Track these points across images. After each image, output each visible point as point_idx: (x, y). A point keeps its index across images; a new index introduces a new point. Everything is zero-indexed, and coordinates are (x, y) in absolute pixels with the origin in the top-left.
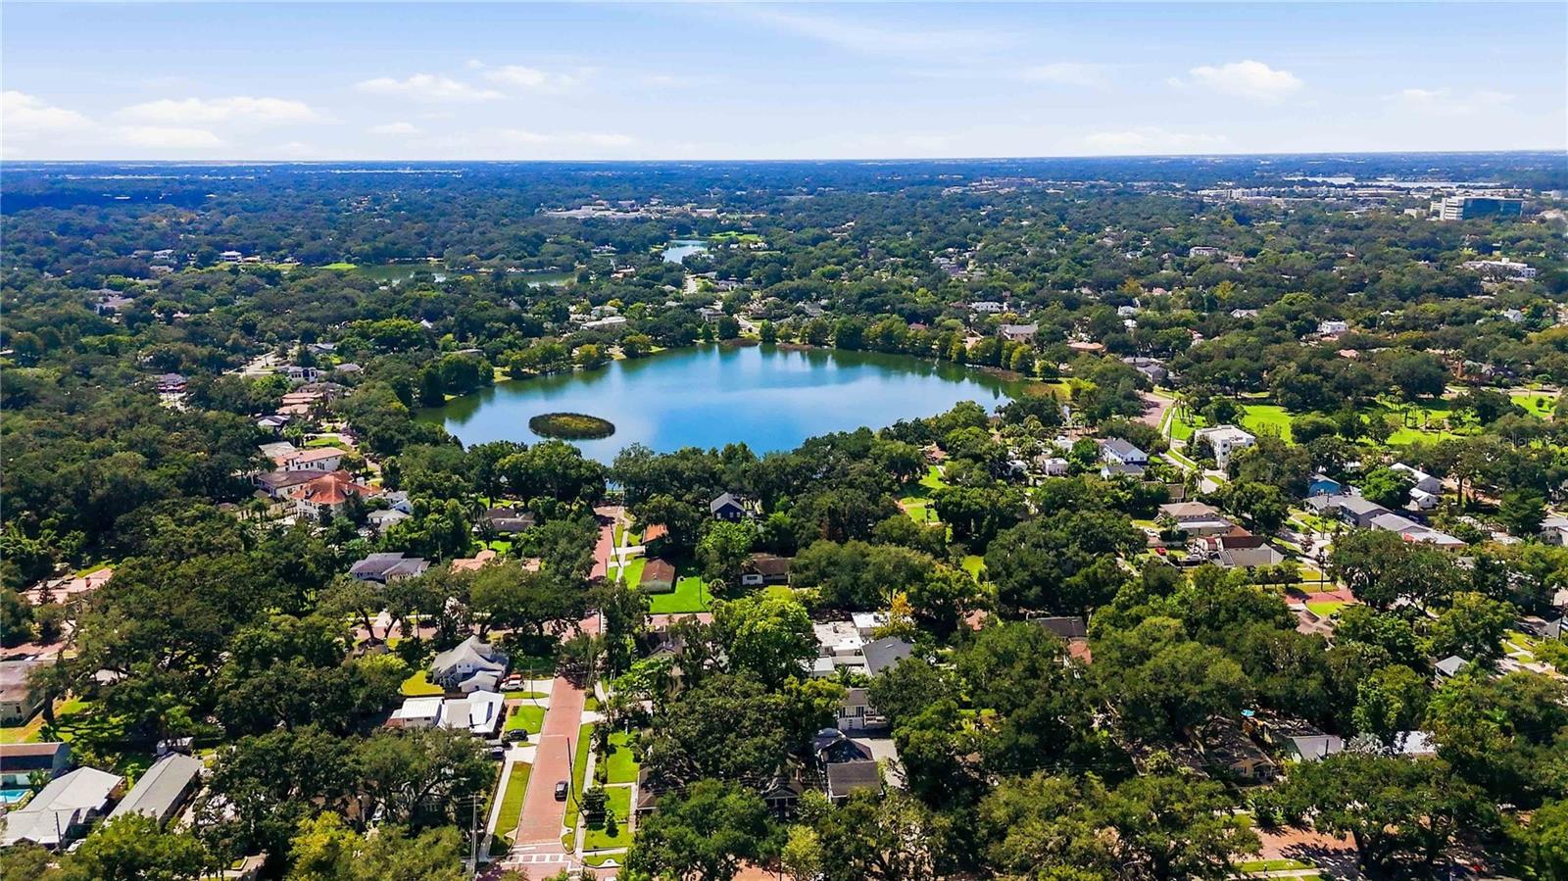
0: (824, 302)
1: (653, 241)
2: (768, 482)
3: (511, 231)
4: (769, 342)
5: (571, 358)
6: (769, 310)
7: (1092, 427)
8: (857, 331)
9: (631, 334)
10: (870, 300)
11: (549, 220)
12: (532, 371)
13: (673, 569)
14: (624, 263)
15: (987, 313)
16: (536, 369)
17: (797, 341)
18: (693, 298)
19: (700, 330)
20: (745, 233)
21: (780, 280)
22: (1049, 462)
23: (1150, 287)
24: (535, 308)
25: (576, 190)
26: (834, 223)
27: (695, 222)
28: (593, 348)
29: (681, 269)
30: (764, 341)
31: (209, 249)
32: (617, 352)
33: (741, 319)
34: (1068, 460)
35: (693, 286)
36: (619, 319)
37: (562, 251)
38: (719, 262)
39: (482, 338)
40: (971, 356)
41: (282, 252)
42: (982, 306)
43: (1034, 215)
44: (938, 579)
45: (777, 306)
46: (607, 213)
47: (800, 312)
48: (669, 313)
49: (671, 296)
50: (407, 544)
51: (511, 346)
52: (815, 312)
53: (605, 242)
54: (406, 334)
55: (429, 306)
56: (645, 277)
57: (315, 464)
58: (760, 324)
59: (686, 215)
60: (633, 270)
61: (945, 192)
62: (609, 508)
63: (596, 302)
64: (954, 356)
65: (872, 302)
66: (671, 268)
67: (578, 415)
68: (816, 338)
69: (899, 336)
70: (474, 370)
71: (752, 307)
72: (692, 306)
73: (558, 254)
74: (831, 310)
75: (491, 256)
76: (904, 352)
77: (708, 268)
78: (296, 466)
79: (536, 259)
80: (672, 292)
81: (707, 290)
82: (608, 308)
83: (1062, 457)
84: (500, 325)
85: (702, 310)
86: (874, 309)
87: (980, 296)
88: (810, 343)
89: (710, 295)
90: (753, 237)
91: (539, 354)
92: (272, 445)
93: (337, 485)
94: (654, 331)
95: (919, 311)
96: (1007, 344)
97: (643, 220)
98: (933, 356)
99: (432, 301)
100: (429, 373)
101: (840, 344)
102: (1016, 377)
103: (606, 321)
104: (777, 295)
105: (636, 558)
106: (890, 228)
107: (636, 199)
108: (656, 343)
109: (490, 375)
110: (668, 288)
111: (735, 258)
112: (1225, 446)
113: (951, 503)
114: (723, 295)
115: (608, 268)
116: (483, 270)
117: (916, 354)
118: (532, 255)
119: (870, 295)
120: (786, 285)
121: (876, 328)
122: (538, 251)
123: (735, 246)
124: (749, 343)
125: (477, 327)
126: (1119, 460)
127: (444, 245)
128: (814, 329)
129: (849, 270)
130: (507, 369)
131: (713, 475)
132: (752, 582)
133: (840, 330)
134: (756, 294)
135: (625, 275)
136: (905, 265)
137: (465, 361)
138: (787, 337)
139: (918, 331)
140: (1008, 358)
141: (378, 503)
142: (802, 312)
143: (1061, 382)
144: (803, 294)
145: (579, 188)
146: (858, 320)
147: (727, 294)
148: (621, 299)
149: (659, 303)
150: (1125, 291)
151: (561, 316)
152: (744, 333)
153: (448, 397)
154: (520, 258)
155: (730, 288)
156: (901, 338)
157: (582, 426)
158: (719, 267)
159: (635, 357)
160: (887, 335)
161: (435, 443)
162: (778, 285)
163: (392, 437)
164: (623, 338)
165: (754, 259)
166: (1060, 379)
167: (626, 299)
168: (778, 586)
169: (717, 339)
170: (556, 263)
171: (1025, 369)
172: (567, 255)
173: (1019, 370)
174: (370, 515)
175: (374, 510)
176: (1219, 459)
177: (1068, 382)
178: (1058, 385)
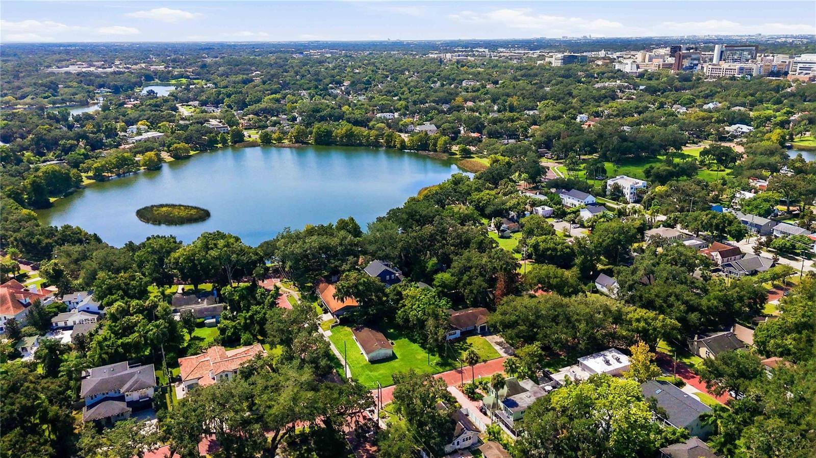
0: (284, 116)
4: (267, 143)
5: (136, 162)
8: (329, 133)
9: (175, 143)
12: (109, 175)
13: (381, 334)
16: (112, 173)
17: (286, 141)
18: (192, 118)
19: (219, 138)
20: (192, 79)
22: (540, 210)
23: (466, 102)
28: (150, 155)
29: (170, 100)
30: (263, 143)
32: (167, 156)
35: (185, 111)
36: (155, 134)
37: (77, 92)
40: (411, 145)
42: (384, 115)
45: (258, 120)
46: (90, 69)
47: (277, 123)
50: (120, 350)
51: (87, 157)
52: (285, 123)
53: (102, 86)
58: (255, 132)
59: (144, 69)
60: (137, 102)
61: (295, 56)
64: (398, 146)
66: (165, 100)
68: (299, 139)
70: (64, 176)
71: (241, 121)
72: (200, 122)
73: (75, 94)
75: (24, 97)
76: (361, 145)
77: (187, 99)
79: (61, 98)
81: (200, 113)
82: (140, 127)
84: (70, 142)
85: (205, 125)
88: (297, 142)
89: (202, 116)
90: (201, 82)
91: (114, 161)
95: (356, 119)
96: (432, 136)
98: (381, 146)
100: (34, 182)
101: (317, 142)
102: (445, 156)
103: (146, 135)
105: (333, 327)
108: (191, 148)
109: (79, 180)
110: (172, 112)
112: (632, 188)
115: (121, 101)
116: (19, 106)
118: (56, 95)
121: (339, 131)
122: (58, 92)
123: (193, 86)
124: (253, 145)
125: (52, 144)
126: (581, 204)
128: (298, 132)
129: (285, 97)
130: (91, 174)
132: (454, 336)
133: (317, 133)
135: (134, 105)
137: (60, 171)
138: (279, 139)
140: (435, 145)
142: (279, 123)
146: (326, 126)
148: (147, 120)
149: (174, 121)
150: (458, 103)
152: (247, 139)
153: (52, 200)
155: (212, 110)
157: (183, 213)
159: (180, 158)
160: (350, 135)
161: (80, 242)
163: (39, 241)
164: (169, 146)
165: (220, 92)
166: (472, 155)
167: (151, 120)
168: (473, 337)
169: (230, 144)
170: (75, 99)
171: (446, 150)
172: (82, 94)
173: (444, 152)
174: (54, 320)
175: (56, 314)
176: (628, 197)
177: (478, 157)
178: (471, 159)
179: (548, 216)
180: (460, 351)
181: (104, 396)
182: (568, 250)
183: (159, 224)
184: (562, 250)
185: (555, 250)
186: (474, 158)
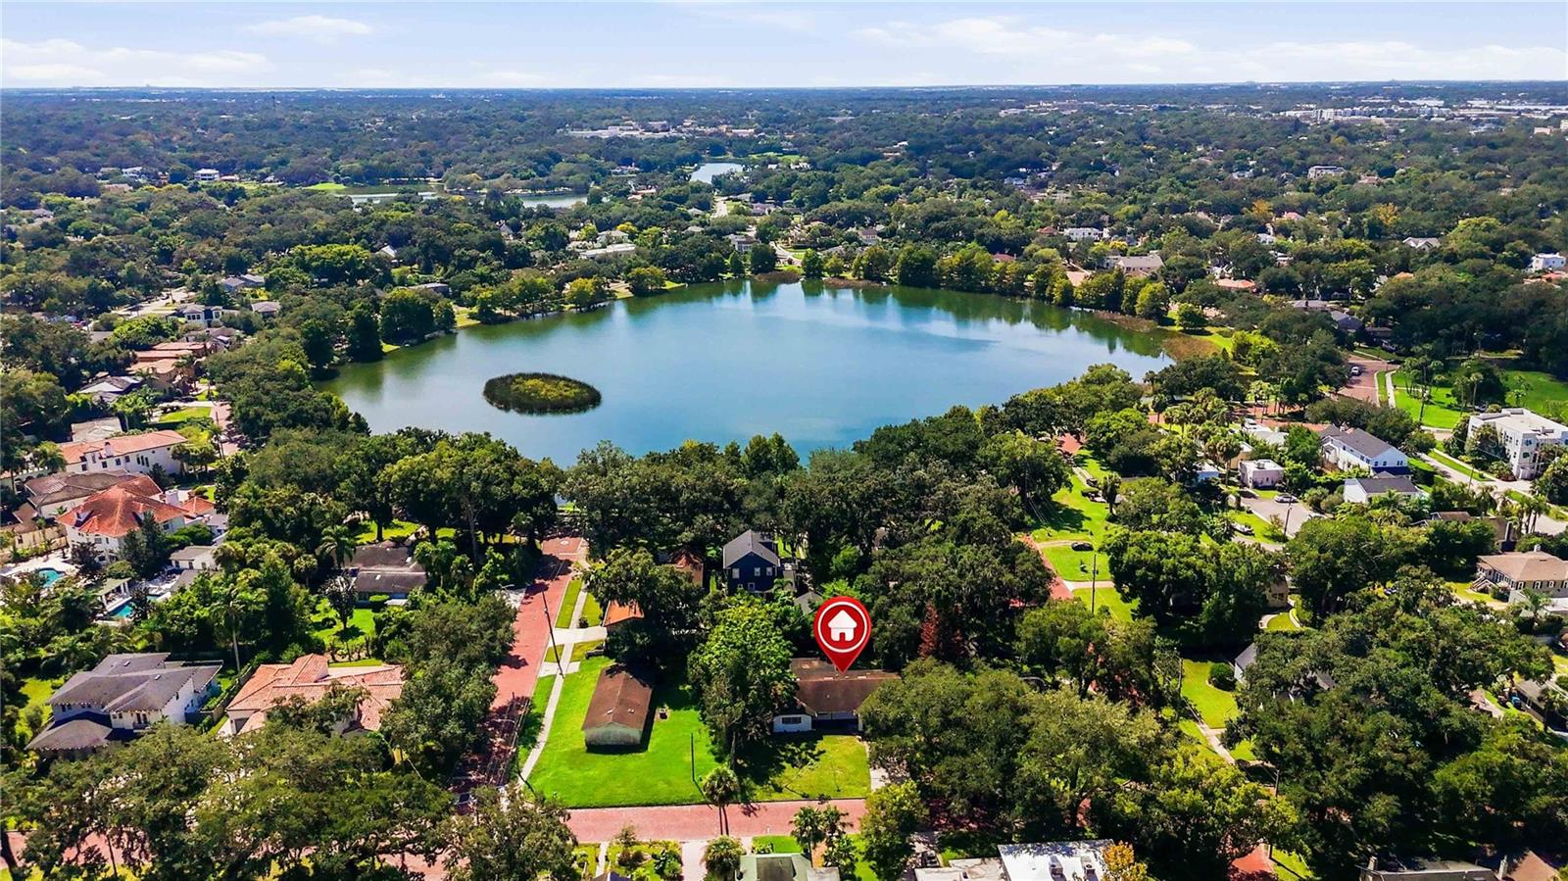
0: (880, 228)
1: (682, 161)
2: (820, 517)
3: (524, 149)
4: (814, 277)
5: (559, 296)
6: (814, 237)
7: (1291, 405)
8: (927, 263)
9: (639, 265)
10: (940, 224)
11: (570, 139)
12: (508, 313)
13: (648, 691)
14: (643, 182)
15: (1091, 242)
16: (513, 310)
17: (849, 275)
18: (722, 222)
19: (728, 262)
20: (785, 153)
21: (828, 202)
22: (1251, 467)
23: (1279, 213)
24: (530, 233)
25: (606, 111)
26: (884, 143)
27: (730, 143)
28: (588, 284)
29: (709, 190)
30: (808, 276)
31: (182, 166)
32: (622, 289)
33: (780, 248)
34: (1281, 464)
35: (722, 209)
36: (628, 247)
37: (577, 170)
38: (755, 181)
39: (450, 268)
40: (1080, 296)
41: (263, 170)
42: (1079, 233)
43: (1109, 134)
44: (1186, 783)
45: (824, 232)
46: (634, 133)
47: (851, 239)
48: (689, 240)
49: (696, 220)
51: (483, 279)
52: (871, 240)
53: (627, 162)
54: (351, 264)
55: (395, 228)
56: (667, 198)
57: (133, 459)
58: (802, 254)
59: (719, 134)
60: (653, 190)
61: (1002, 113)
62: (565, 542)
63: (603, 226)
64: (1057, 297)
65: (941, 228)
66: (698, 188)
67: (554, 377)
68: (873, 272)
69: (982, 271)
70: (426, 311)
71: (792, 233)
72: (720, 232)
73: (571, 173)
74: (890, 237)
75: (496, 176)
76: (988, 290)
77: (741, 189)
78: (99, 462)
79: (545, 179)
80: (697, 216)
81: (739, 213)
82: (617, 233)
83: (1268, 457)
84: (473, 252)
85: (731, 237)
86: (945, 236)
87: (1072, 221)
88: (866, 277)
89: (742, 218)
90: (793, 158)
91: (518, 290)
92: (88, 424)
93: (128, 503)
94: (670, 261)
95: (1004, 238)
96: (1130, 281)
97: (673, 140)
98: (1028, 295)
99: (399, 224)
100: (358, 315)
101: (905, 280)
102: (1146, 326)
103: (610, 249)
104: (823, 219)
105: (589, 656)
106: (947, 147)
107: (668, 120)
108: (672, 278)
109: (450, 317)
110: (693, 211)
111: (773, 178)
112: (1528, 443)
113: (1140, 563)
114: (758, 219)
115: (624, 188)
116: (484, 191)
117: (1003, 293)
118: (542, 175)
119: (938, 219)
120: (833, 207)
121: (950, 259)
122: (550, 170)
123: (774, 167)
124: (789, 278)
125: (445, 255)
126: (1364, 466)
127: (447, 165)
128: (872, 259)
129: (908, 191)
130: (475, 310)
131: (729, 495)
132: (792, 728)
133: (905, 263)
134: (798, 219)
135: (644, 196)
136: (974, 186)
137: (420, 300)
138: (836, 271)
139: (1006, 263)
140: (1133, 299)
141: (191, 534)
142: (856, 239)
143: (1209, 334)
144: (855, 218)
145: (611, 110)
146: (926, 249)
147: (763, 218)
148: (633, 222)
149: (678, 227)
150: (1254, 214)
151: (555, 242)
152: (781, 265)
153: (387, 348)
154: (527, 178)
155: (768, 211)
156: (985, 272)
157: (557, 394)
158: (752, 187)
159: (644, 296)
160: (966, 268)
162: (824, 207)
164: (628, 271)
165: (795, 178)
166: (1208, 329)
167: (640, 222)
168: (839, 738)
169: (749, 273)
170: (568, 183)
171: (1158, 314)
172: (583, 175)
173: (1148, 317)
174: (174, 556)
175: (182, 546)
176: (1515, 462)
177: (1220, 333)
178: (1205, 338)
179: (1269, 484)
180: (784, 764)
181: (85, 710)
182: (1190, 573)
183: (507, 409)
184: (1174, 571)
185: (1157, 568)
186: (1210, 334)
